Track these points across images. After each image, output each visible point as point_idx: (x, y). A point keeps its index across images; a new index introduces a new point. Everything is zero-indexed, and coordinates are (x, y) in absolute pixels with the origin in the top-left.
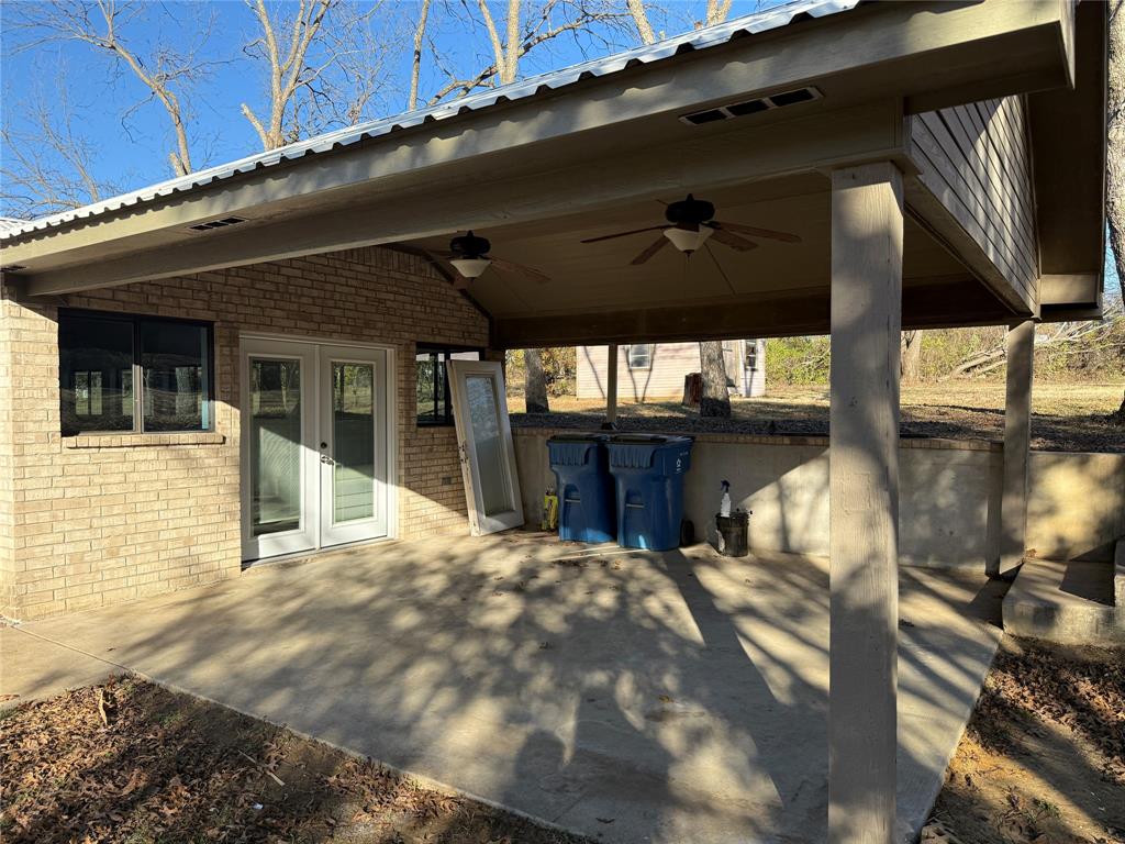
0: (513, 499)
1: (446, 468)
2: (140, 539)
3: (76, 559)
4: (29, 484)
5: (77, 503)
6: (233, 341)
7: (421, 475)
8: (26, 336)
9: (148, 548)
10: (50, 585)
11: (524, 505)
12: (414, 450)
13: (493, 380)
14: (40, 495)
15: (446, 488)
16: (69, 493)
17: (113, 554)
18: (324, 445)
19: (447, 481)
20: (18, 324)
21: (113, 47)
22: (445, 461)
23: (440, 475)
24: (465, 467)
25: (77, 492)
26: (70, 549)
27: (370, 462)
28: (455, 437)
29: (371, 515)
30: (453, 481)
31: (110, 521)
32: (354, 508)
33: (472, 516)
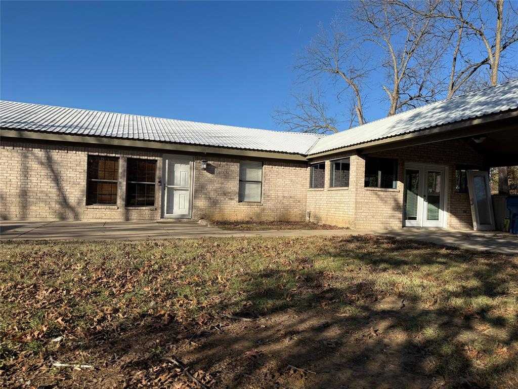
0: (491, 220)
1: (465, 207)
2: (379, 214)
3: (366, 217)
4: (358, 198)
5: (367, 203)
6: (403, 165)
7: (456, 208)
8: (359, 163)
9: (380, 217)
10: (361, 222)
11: (496, 224)
12: (453, 200)
13: (484, 178)
14: (360, 200)
15: (464, 214)
16: (365, 201)
17: (373, 217)
18: (425, 196)
19: (465, 212)
20: (358, 161)
21: (337, 72)
22: (465, 205)
23: (463, 209)
24: (472, 207)
25: (367, 201)
26: (365, 214)
27: (438, 202)
28: (469, 197)
29: (438, 220)
30: (467, 212)
31: (373, 209)
32: (433, 217)
33: (475, 224)
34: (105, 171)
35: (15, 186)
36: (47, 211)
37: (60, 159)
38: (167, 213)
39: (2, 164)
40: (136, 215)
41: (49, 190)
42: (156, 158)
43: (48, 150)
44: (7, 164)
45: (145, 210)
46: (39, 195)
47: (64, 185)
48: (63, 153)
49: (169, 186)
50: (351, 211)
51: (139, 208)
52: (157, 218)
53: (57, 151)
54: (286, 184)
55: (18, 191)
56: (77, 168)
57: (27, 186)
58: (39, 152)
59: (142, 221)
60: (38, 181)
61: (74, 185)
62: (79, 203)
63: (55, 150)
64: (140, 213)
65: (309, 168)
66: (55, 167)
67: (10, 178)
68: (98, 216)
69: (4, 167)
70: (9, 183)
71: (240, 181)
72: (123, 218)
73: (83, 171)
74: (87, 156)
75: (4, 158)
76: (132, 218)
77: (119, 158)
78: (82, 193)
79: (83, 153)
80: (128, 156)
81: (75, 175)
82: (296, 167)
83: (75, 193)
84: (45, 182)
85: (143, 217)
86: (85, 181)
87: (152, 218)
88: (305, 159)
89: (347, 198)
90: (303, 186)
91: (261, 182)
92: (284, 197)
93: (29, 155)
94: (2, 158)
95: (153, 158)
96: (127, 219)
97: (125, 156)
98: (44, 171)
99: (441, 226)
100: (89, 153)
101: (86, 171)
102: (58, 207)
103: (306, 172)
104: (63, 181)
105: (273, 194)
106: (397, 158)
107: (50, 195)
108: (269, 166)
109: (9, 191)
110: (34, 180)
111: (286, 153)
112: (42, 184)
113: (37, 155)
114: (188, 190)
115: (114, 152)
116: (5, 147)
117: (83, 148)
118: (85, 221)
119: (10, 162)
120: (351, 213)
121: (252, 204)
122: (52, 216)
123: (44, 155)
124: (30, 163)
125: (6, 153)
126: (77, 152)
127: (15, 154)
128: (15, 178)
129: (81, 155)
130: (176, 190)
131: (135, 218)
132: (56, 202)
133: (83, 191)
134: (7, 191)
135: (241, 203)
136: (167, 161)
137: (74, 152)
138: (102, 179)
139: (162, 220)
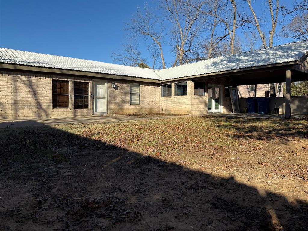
0: (239, 109)
9: (200, 109)
10: (193, 111)
12: (225, 100)
13: (235, 90)
14: (193, 101)
16: (195, 102)
17: (198, 109)
20: (191, 83)
21: (149, 34)
22: (229, 102)
24: (232, 103)
26: (195, 107)
27: (219, 102)
28: (231, 99)
29: (219, 109)
30: (230, 105)
31: (197, 105)
32: (217, 108)
33: (233, 110)
34: (61, 89)
35: (10, 98)
36: (31, 113)
37: (37, 82)
38: (95, 112)
39: (2, 85)
40: (80, 113)
41: (31, 100)
42: (89, 82)
43: (30, 77)
44: (5, 85)
45: (85, 110)
46: (25, 103)
47: (40, 97)
48: (38, 78)
49: (95, 97)
50: (189, 106)
51: (82, 109)
52: (91, 114)
53: (35, 77)
54: (151, 95)
55: (12, 101)
56: (47, 87)
57: (18, 98)
58: (24, 78)
59: (83, 116)
60: (25, 95)
61: (45, 97)
62: (48, 107)
63: (34, 76)
64: (82, 112)
65: (160, 86)
66: (34, 87)
67: (7, 93)
68: (60, 114)
69: (3, 86)
70: (7, 96)
71: (130, 93)
72: (73, 115)
73: (50, 89)
74: (52, 80)
75: (3, 81)
76: (78, 115)
77: (69, 81)
78: (50, 102)
79: (50, 78)
80: (74, 80)
81: (46, 91)
82: (155, 86)
83: (47, 102)
84: (29, 95)
85: (83, 114)
86: (52, 94)
87: (88, 115)
88: (160, 82)
89: (186, 100)
90: (158, 95)
91: (139, 94)
92: (150, 101)
93: (18, 79)
94: (2, 81)
95: (87, 81)
96: (75, 115)
97: (73, 80)
98: (27, 89)
99: (220, 112)
100: (53, 79)
101: (52, 89)
102: (36, 110)
103: (159, 89)
104: (39, 94)
105: (145, 100)
106: (205, 82)
107: (32, 103)
108: (143, 86)
109: (7, 101)
110: (22, 94)
111: (152, 79)
112: (27, 97)
113: (23, 79)
114: (105, 99)
115: (67, 78)
116: (3, 75)
117: (49, 76)
118: (52, 117)
119: (6, 83)
120: (189, 108)
121: (136, 105)
122: (34, 116)
123: (27, 80)
124: (19, 84)
125: (4, 78)
126: (46, 78)
127: (10, 79)
128: (10, 93)
129: (49, 80)
130: (98, 99)
131: (79, 115)
132: (36, 107)
133: (50, 100)
134: (5, 101)
135: (131, 105)
136: (94, 83)
137: (45, 78)
138: (59, 93)
139: (93, 115)
